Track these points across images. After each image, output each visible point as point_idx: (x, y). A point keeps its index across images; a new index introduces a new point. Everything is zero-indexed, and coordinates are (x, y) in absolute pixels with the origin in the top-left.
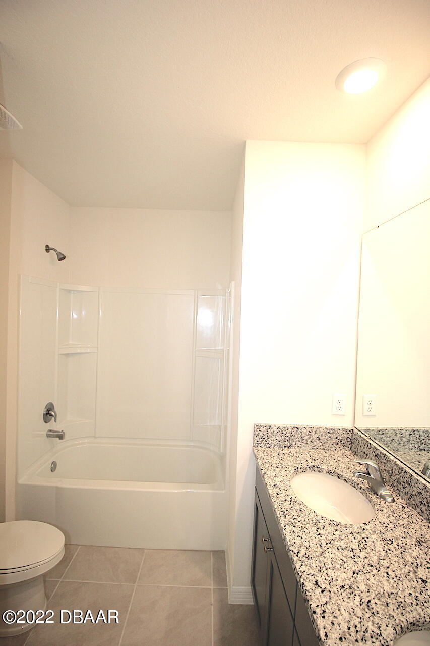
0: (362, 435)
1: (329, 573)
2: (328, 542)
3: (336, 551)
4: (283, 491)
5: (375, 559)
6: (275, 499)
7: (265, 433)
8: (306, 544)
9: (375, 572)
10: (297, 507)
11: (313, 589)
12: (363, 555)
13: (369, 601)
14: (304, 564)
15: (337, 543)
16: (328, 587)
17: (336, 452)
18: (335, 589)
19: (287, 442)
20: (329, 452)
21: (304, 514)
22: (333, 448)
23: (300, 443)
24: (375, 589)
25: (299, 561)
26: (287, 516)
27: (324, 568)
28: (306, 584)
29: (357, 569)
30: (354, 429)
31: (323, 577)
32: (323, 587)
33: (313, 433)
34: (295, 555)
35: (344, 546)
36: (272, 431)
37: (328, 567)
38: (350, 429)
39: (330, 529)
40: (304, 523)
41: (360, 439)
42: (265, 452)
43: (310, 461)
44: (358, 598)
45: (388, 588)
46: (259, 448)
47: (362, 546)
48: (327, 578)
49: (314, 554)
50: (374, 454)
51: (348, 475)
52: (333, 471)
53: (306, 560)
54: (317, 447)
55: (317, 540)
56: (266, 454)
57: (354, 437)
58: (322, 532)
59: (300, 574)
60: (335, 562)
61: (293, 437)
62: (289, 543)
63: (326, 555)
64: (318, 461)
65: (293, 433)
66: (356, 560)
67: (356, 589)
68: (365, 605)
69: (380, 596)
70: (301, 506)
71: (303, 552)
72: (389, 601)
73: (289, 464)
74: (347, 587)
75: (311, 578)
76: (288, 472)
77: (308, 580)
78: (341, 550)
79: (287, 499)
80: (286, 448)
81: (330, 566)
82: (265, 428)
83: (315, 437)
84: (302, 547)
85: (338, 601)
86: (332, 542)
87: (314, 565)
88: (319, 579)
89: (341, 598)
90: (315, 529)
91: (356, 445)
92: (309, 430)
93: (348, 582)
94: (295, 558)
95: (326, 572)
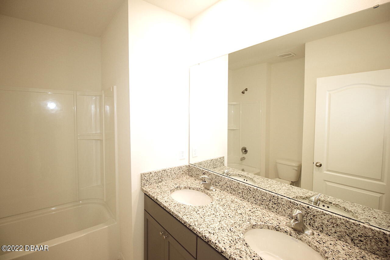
0: (195, 166)
1: (211, 226)
2: (203, 215)
3: (208, 217)
4: (172, 203)
5: (223, 214)
6: (170, 208)
7: (148, 177)
8: (196, 220)
9: (225, 218)
10: (182, 207)
11: (210, 235)
12: (218, 214)
13: (230, 229)
14: (200, 228)
15: (207, 214)
16: (214, 232)
17: (183, 178)
18: (217, 231)
19: (160, 179)
20: (180, 179)
21: (187, 208)
22: (181, 177)
23: (166, 178)
24: (229, 224)
25: (198, 228)
26: (180, 212)
27: (208, 226)
28: (206, 235)
29: (220, 220)
30: (190, 164)
31: (210, 229)
32: (213, 233)
33: (172, 171)
34: (194, 226)
35: (210, 214)
36: (152, 175)
37: (209, 224)
38: (188, 165)
39: (201, 210)
40: (189, 212)
41: (194, 169)
42: (150, 188)
43: (174, 185)
44: (226, 230)
45: (233, 222)
46: (146, 187)
47: (216, 211)
48: (212, 229)
49: (201, 222)
50: (202, 173)
51: (194, 186)
52: (186, 186)
53: (200, 226)
54: (174, 178)
55: (199, 216)
56: (151, 189)
57: (190, 168)
58: (198, 212)
59: (201, 232)
60: (211, 221)
61: (163, 176)
62: (189, 223)
63: (206, 220)
64: (178, 184)
65: (163, 173)
66: (217, 217)
67: (224, 227)
68: (230, 231)
69: (232, 225)
70: (184, 206)
71: (197, 224)
72: (236, 226)
73: (166, 189)
74: (220, 228)
75: (206, 232)
76: (168, 193)
77: (206, 233)
78: (210, 216)
79: (175, 205)
80: (160, 183)
81: (210, 224)
82: (148, 174)
83: (173, 173)
84: (195, 222)
85: (221, 235)
86: (205, 214)
87: (204, 226)
88: (209, 230)
89: (221, 233)
90: (195, 212)
91: (192, 172)
92: (170, 170)
93: (219, 226)
94: (195, 227)
95: (210, 227)
